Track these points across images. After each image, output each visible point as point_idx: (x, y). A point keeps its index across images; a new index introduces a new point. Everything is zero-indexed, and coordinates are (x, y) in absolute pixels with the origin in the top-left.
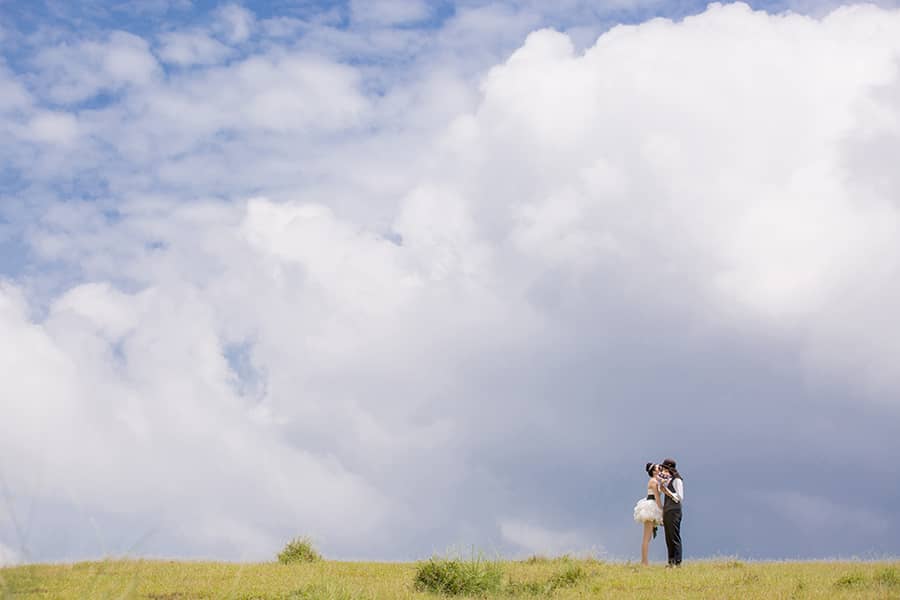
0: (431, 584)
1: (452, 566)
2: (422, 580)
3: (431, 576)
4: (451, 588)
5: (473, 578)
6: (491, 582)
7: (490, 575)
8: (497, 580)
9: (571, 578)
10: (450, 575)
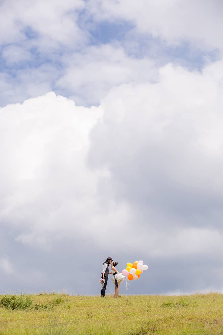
0: (5, 305)
1: (13, 298)
2: (2, 303)
3: (5, 302)
4: (14, 307)
5: (22, 302)
6: (28, 304)
7: (28, 301)
8: (31, 303)
9: (59, 302)
10: (13, 301)
